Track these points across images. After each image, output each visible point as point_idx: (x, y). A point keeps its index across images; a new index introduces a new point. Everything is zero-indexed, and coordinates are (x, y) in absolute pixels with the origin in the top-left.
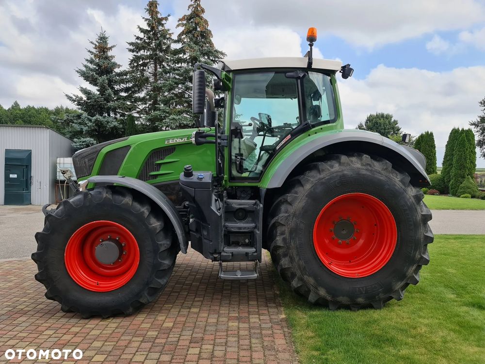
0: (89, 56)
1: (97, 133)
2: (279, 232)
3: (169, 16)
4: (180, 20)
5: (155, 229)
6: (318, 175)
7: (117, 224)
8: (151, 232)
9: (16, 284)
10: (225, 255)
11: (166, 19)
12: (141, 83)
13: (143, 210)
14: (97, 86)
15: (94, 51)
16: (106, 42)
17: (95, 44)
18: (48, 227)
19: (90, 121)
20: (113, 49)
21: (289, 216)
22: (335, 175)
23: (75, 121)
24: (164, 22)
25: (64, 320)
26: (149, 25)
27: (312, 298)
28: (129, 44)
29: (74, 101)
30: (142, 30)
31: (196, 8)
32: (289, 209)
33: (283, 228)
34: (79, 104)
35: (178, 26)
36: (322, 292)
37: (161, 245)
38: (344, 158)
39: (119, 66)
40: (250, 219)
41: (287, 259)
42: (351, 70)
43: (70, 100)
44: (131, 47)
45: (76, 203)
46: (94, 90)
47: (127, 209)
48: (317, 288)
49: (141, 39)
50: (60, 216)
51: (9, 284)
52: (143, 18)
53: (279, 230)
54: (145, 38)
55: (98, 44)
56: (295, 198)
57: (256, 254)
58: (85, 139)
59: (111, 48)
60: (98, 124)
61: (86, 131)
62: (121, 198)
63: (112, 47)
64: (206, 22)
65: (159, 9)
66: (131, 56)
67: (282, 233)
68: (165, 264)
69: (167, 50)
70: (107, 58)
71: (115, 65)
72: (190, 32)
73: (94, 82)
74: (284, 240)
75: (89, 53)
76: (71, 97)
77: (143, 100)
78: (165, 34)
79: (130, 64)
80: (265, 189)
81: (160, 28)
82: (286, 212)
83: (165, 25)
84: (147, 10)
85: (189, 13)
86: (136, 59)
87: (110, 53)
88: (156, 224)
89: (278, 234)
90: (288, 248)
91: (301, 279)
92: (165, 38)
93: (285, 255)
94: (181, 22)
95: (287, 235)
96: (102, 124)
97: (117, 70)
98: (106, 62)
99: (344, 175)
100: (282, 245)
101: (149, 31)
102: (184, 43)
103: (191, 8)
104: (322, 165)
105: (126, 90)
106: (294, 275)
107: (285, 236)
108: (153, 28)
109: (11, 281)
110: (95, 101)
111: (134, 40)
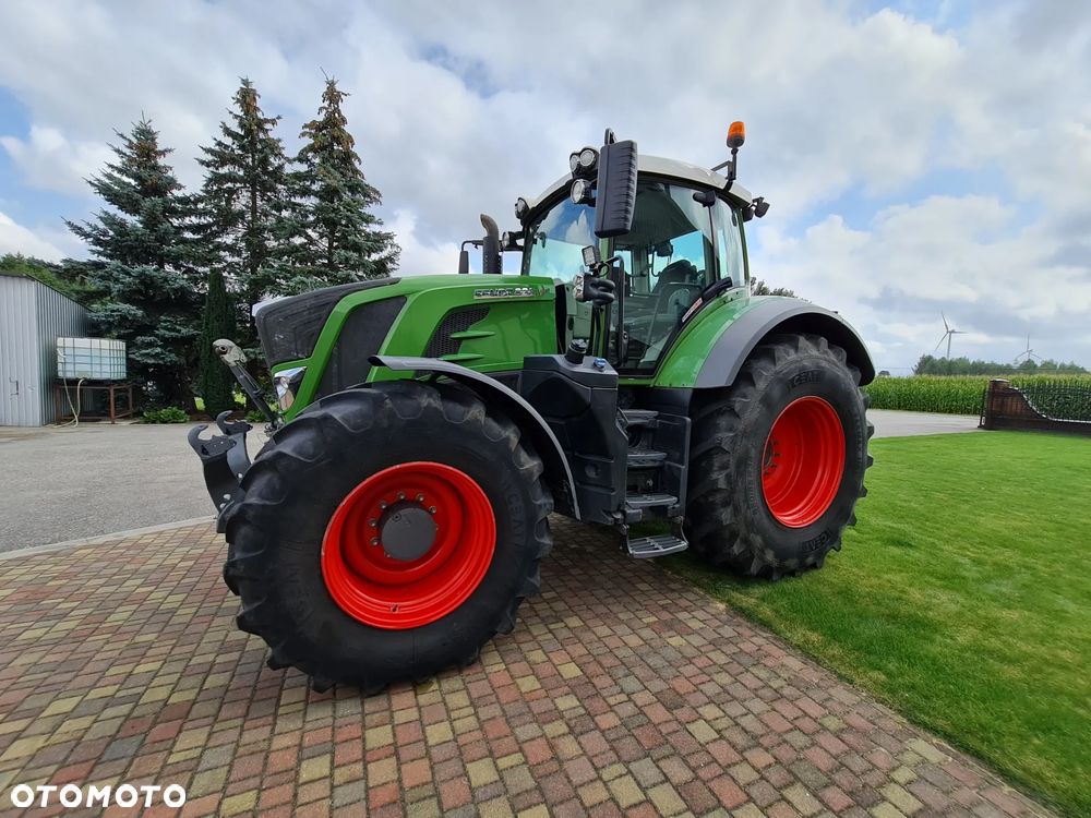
0: (117, 161)
1: (142, 298)
2: (717, 465)
3: (279, 118)
4: (306, 126)
5: (530, 473)
6: (772, 366)
7: (451, 468)
8: (522, 480)
9: (85, 620)
10: (634, 514)
11: (273, 122)
12: (228, 219)
13: (507, 433)
14: (139, 214)
15: (128, 152)
16: (153, 139)
17: (130, 141)
18: (277, 487)
19: (128, 274)
20: (167, 154)
21: (736, 435)
22: (793, 366)
23: (92, 273)
24: (268, 126)
25: (320, 715)
26: (242, 126)
27: (754, 568)
28: (205, 149)
29: (87, 236)
30: (228, 132)
31: (333, 113)
32: (735, 425)
33: (725, 458)
34: (97, 242)
35: (303, 135)
36: (770, 556)
37: (540, 506)
38: (803, 341)
39: (180, 187)
40: (645, 444)
41: (730, 509)
42: (767, 206)
43: (77, 233)
44: (209, 157)
45: (352, 423)
46: (132, 220)
47: (473, 432)
48: (763, 552)
49: (227, 147)
50: (312, 457)
51: (64, 626)
52: (231, 113)
53: (717, 461)
54: (234, 147)
55: (135, 141)
56: (746, 405)
57: (677, 506)
58: (116, 307)
59: (163, 153)
60: (146, 281)
61: (118, 291)
62: (459, 408)
63: (166, 151)
64: (350, 139)
65: (259, 103)
66: (207, 172)
67: (724, 467)
68: (545, 545)
69: (277, 174)
70: (155, 168)
71: (172, 184)
72: (323, 148)
73: (130, 205)
74: (728, 477)
75: (116, 154)
76: (80, 229)
77: (231, 249)
78: (273, 147)
79: (206, 186)
80: (691, 391)
81: (261, 136)
82: (731, 430)
83: (269, 133)
84: (238, 101)
85: (321, 118)
86: (217, 179)
87: (161, 161)
88: (531, 464)
89: (715, 468)
90: (733, 491)
91: (746, 541)
92: (272, 150)
93: (726, 504)
94: (307, 130)
95: (732, 468)
96: (152, 282)
97: (178, 193)
98: (155, 175)
99: (804, 367)
100: (724, 487)
101: (243, 137)
102: (313, 164)
103: (324, 111)
104: (780, 350)
105: (195, 229)
106: (734, 535)
107: (728, 471)
108: (249, 132)
109: (66, 615)
110: (137, 240)
111: (212, 145)
